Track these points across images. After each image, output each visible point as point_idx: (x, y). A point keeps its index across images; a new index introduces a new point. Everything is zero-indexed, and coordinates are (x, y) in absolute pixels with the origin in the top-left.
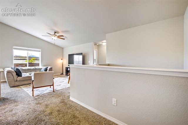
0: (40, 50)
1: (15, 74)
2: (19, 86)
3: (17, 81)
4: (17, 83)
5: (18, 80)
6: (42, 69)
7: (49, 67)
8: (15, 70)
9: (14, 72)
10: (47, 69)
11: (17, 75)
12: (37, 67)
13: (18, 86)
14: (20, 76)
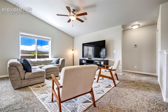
0: (50, 38)
1: (21, 68)
2: (28, 86)
3: (24, 79)
4: (25, 83)
5: (26, 78)
6: (52, 61)
7: (61, 59)
8: (22, 62)
9: (20, 66)
10: (59, 62)
11: (24, 69)
12: (47, 59)
13: (26, 87)
14: (29, 71)
